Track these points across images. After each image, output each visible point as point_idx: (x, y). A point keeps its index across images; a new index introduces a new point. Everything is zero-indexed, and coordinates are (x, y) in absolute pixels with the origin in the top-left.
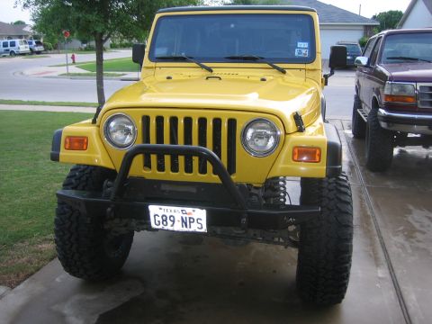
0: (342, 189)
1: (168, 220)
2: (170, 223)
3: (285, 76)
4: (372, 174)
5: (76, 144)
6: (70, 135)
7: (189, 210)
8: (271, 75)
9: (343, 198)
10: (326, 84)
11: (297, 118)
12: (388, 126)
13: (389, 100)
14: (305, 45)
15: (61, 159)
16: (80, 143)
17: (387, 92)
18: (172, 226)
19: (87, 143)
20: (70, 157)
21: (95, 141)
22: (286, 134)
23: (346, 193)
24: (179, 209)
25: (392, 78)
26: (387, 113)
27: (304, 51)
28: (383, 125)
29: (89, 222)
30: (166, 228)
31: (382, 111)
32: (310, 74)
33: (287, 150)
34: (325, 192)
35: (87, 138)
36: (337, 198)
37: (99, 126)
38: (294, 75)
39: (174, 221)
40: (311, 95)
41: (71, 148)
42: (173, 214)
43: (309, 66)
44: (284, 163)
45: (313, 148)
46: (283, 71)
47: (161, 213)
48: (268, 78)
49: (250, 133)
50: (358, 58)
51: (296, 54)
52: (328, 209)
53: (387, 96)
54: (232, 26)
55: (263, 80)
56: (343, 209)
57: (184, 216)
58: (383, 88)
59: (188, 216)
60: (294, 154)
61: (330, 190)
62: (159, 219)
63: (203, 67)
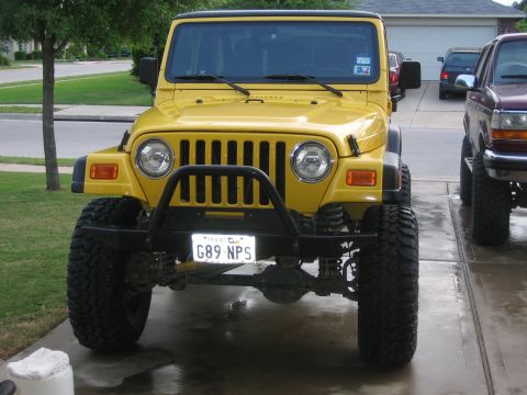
0: (406, 222)
1: (213, 251)
2: (215, 254)
3: (342, 100)
5: (103, 173)
6: (97, 162)
7: (236, 237)
8: (324, 98)
9: (406, 231)
10: (394, 110)
11: (352, 141)
12: (498, 174)
13: (498, 137)
14: (367, 61)
15: (86, 190)
16: (108, 171)
17: (493, 125)
18: (217, 257)
19: (117, 171)
20: (95, 187)
21: (125, 170)
22: (339, 157)
23: (410, 227)
24: (226, 237)
25: (500, 106)
26: (495, 156)
27: (365, 69)
28: (492, 173)
29: (111, 267)
30: (209, 261)
31: (489, 153)
32: (373, 97)
33: (341, 175)
34: (386, 226)
35: (117, 165)
36: (400, 231)
37: (129, 153)
38: (352, 97)
39: (219, 252)
40: (371, 121)
41: (98, 177)
42: (218, 243)
43: (371, 87)
44: (338, 187)
45: (367, 171)
46: (339, 94)
47: (204, 244)
48: (320, 102)
49: (301, 156)
50: (461, 77)
51: (355, 71)
52: (390, 243)
53: (495, 131)
54: (274, 36)
55: (314, 103)
56: (406, 243)
57: (231, 246)
58: (490, 119)
59: (235, 245)
60: (348, 177)
61: (391, 224)
62: (203, 250)
63: (237, 89)
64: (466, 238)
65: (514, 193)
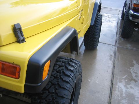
4: (122, 40)
12: (133, 19)
13: (135, 6)
17: (135, 2)
26: (133, 13)
28: (131, 18)
53: (135, 4)
64: (119, 34)
65: (136, 23)
